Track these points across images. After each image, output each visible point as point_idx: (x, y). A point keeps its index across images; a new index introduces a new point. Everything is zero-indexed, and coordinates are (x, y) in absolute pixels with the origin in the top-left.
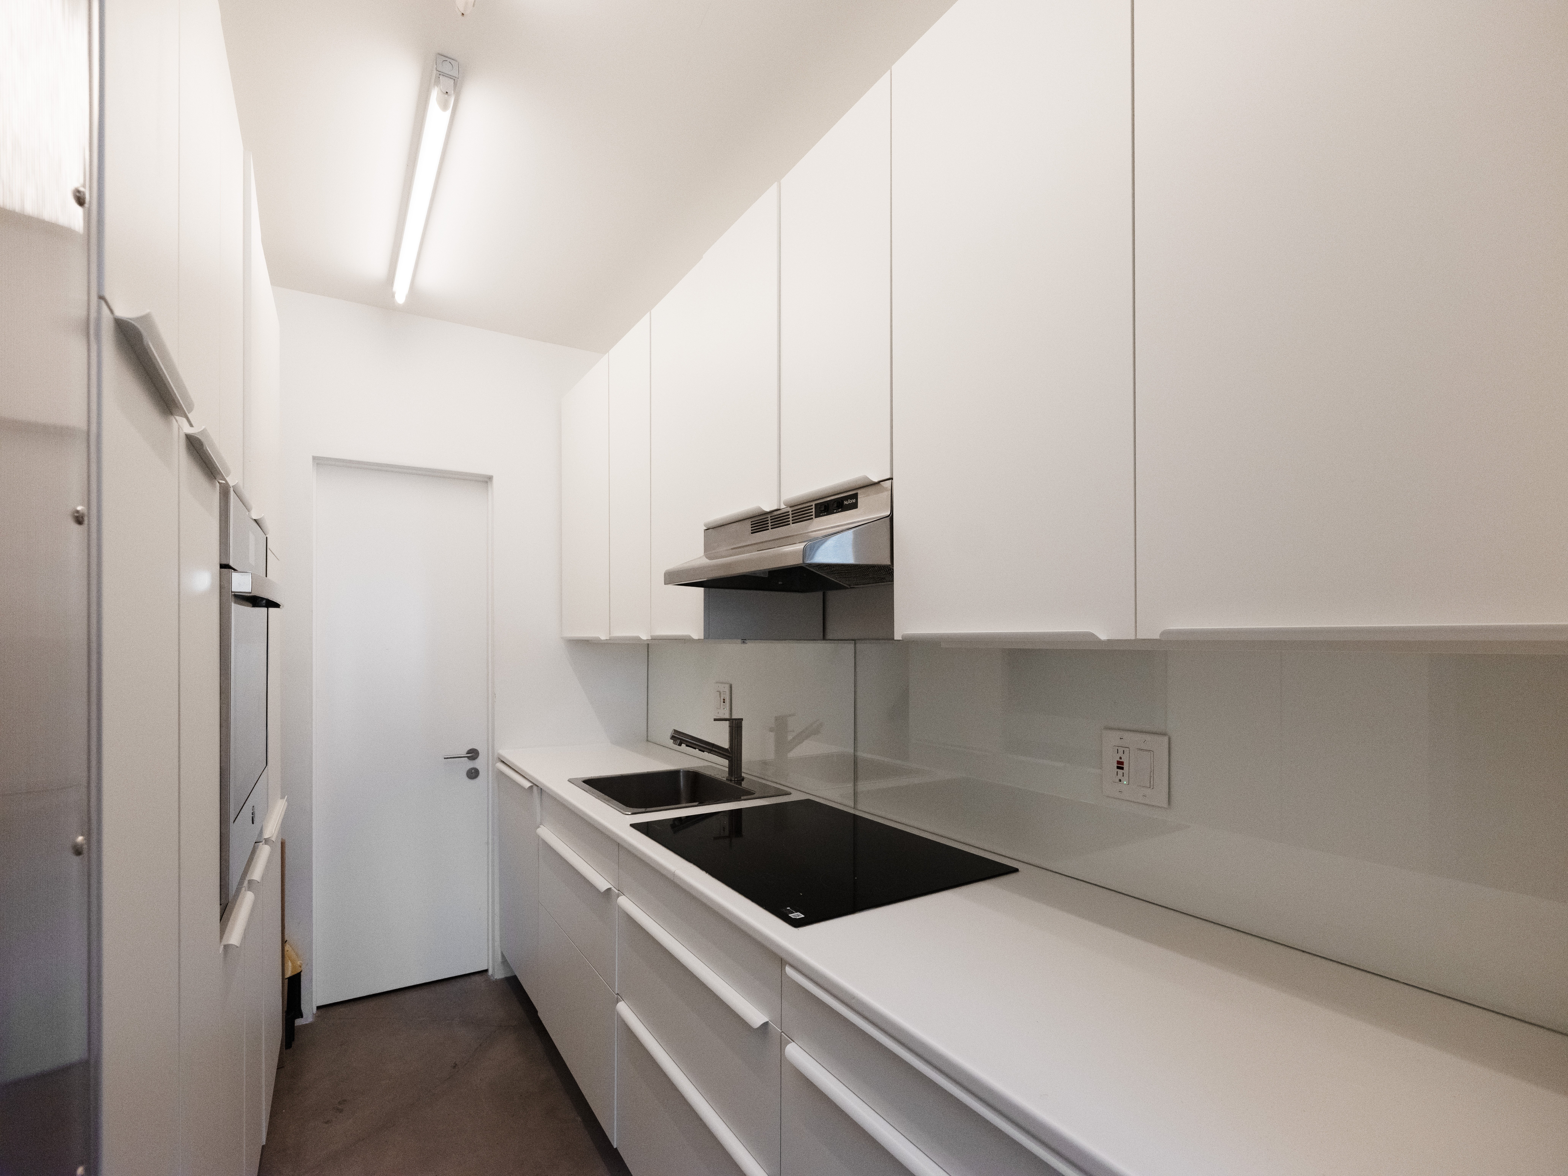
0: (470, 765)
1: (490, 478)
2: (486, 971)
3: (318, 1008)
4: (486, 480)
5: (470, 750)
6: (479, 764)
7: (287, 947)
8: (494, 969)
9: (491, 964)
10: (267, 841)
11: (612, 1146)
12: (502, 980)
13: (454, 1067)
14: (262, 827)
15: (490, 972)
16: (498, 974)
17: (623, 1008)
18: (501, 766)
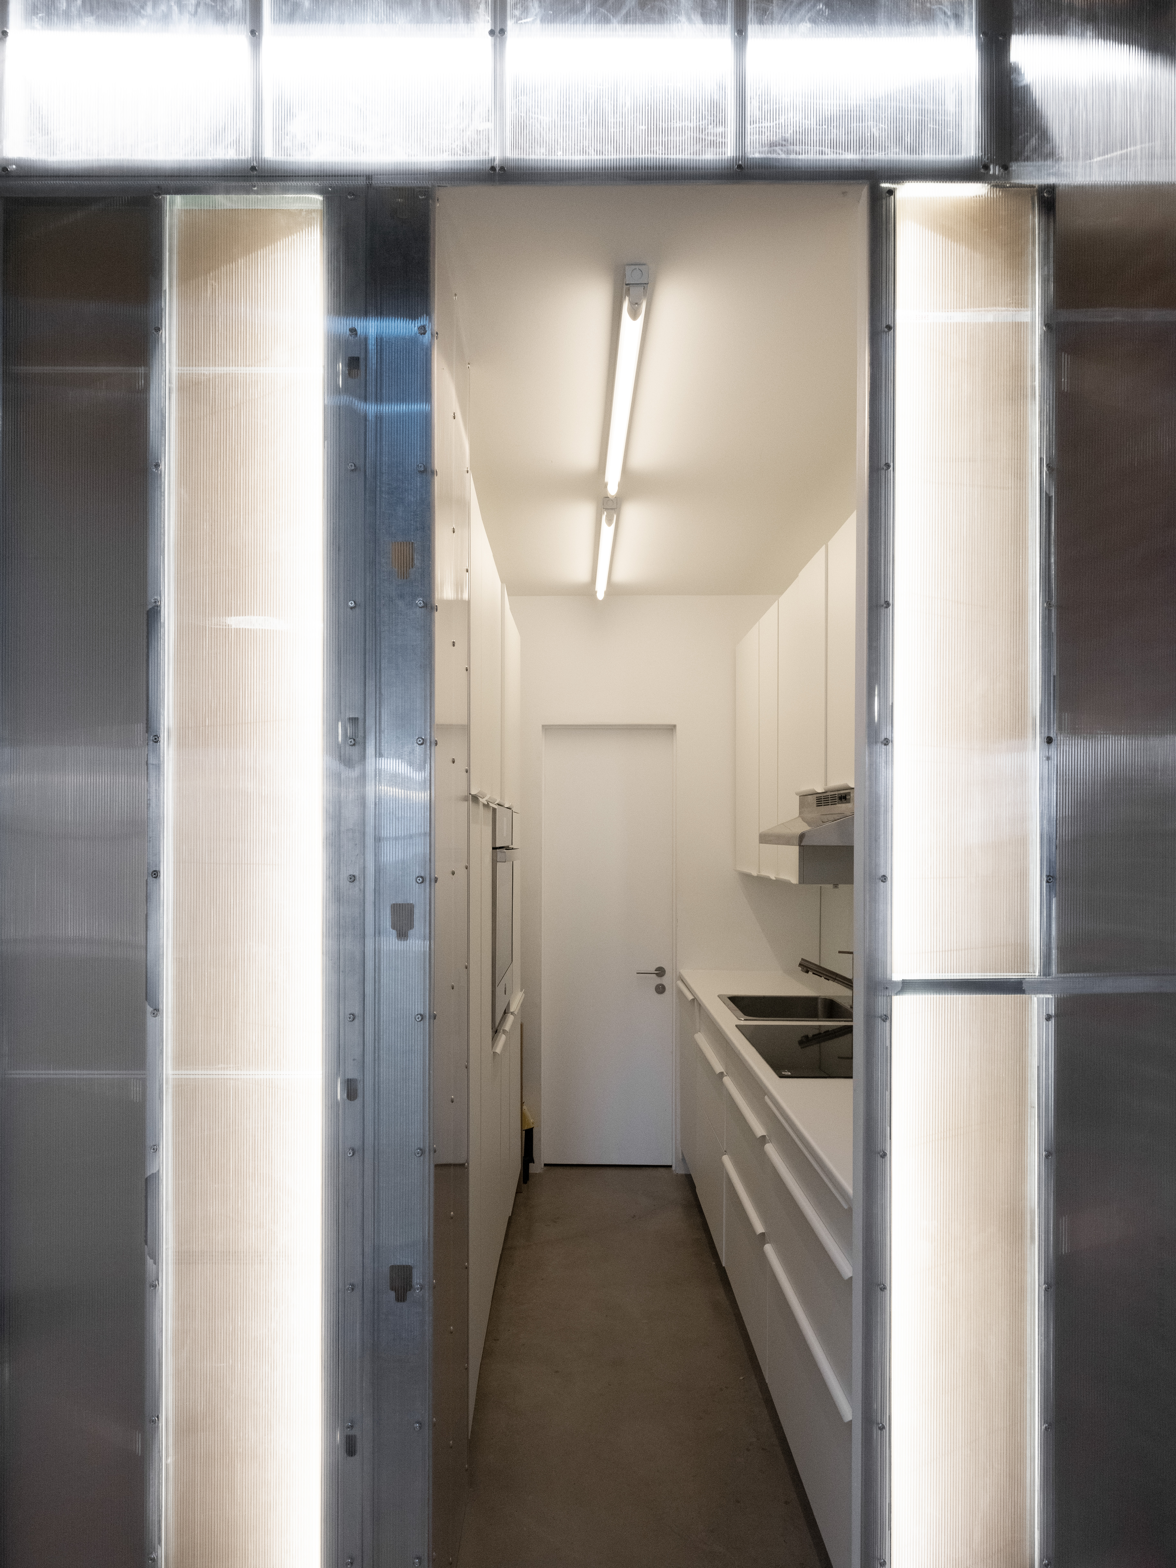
0: (658, 981)
1: (675, 726)
2: (671, 1166)
3: (546, 1165)
4: (672, 728)
5: (659, 968)
6: (665, 981)
7: (524, 1107)
8: (676, 1167)
9: (674, 1161)
10: (512, 1013)
11: (722, 1265)
12: (682, 1175)
13: (633, 1217)
14: (509, 1003)
15: (674, 1168)
16: (678, 1169)
17: (726, 1160)
18: (680, 983)
